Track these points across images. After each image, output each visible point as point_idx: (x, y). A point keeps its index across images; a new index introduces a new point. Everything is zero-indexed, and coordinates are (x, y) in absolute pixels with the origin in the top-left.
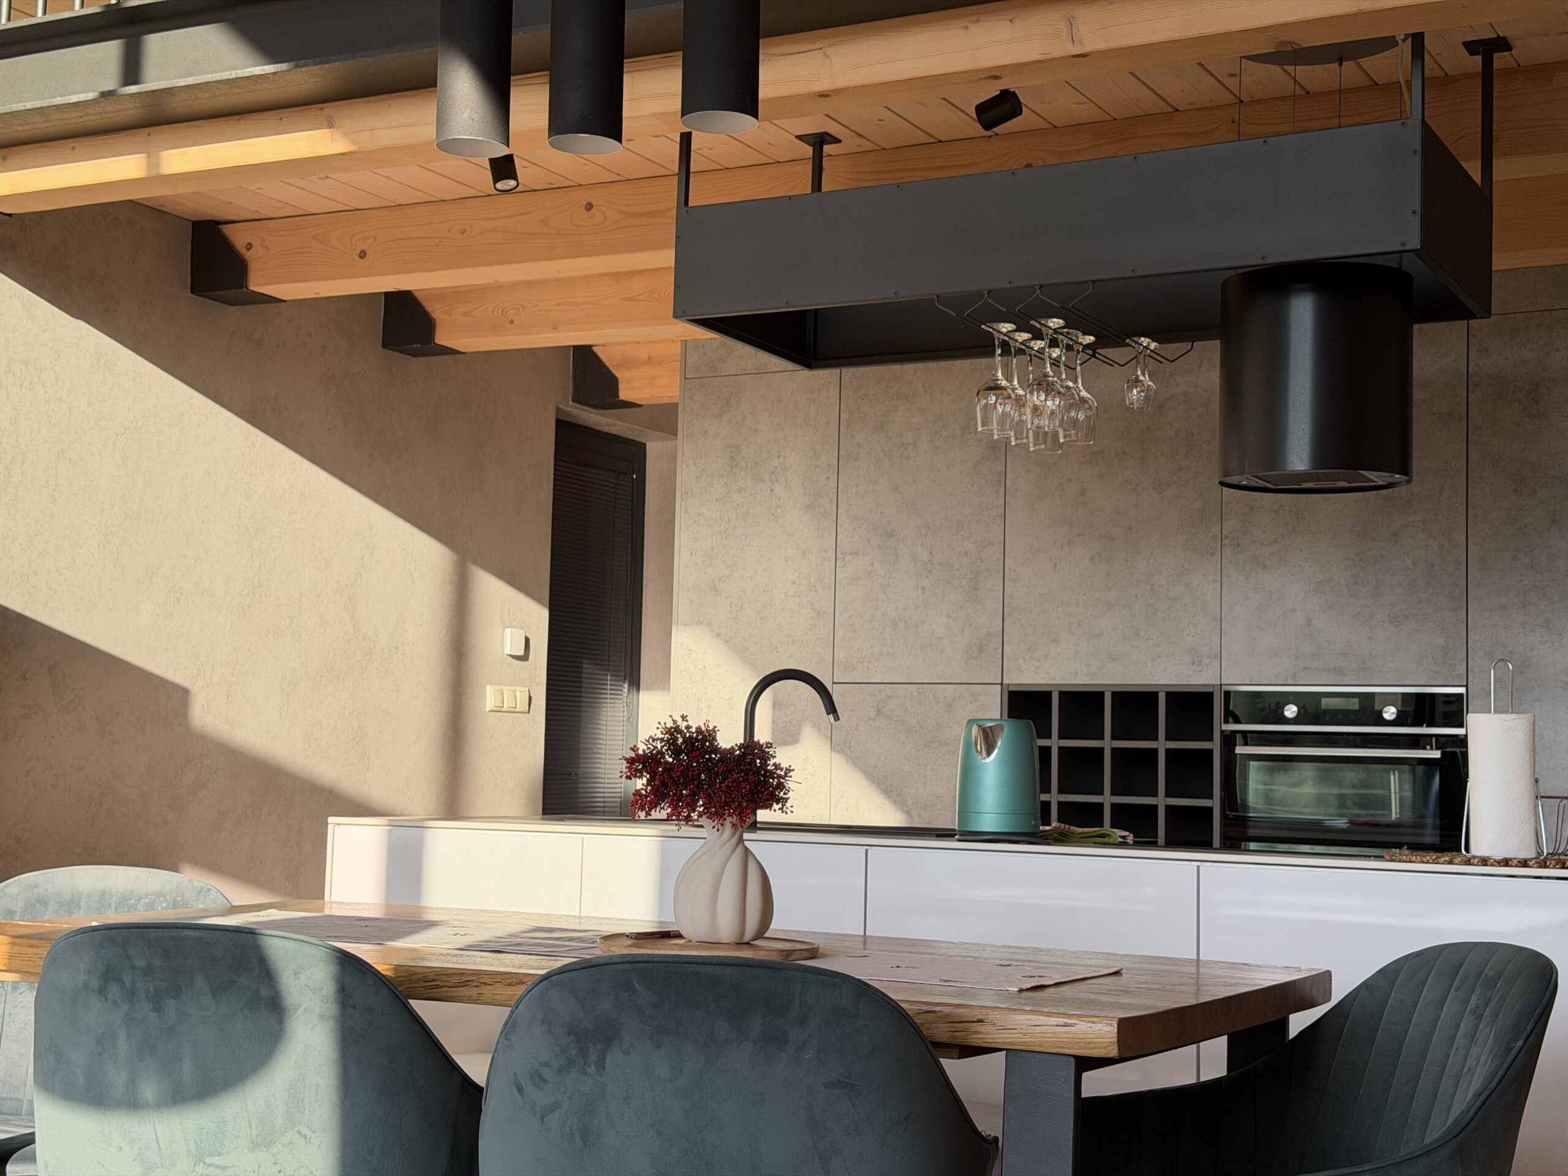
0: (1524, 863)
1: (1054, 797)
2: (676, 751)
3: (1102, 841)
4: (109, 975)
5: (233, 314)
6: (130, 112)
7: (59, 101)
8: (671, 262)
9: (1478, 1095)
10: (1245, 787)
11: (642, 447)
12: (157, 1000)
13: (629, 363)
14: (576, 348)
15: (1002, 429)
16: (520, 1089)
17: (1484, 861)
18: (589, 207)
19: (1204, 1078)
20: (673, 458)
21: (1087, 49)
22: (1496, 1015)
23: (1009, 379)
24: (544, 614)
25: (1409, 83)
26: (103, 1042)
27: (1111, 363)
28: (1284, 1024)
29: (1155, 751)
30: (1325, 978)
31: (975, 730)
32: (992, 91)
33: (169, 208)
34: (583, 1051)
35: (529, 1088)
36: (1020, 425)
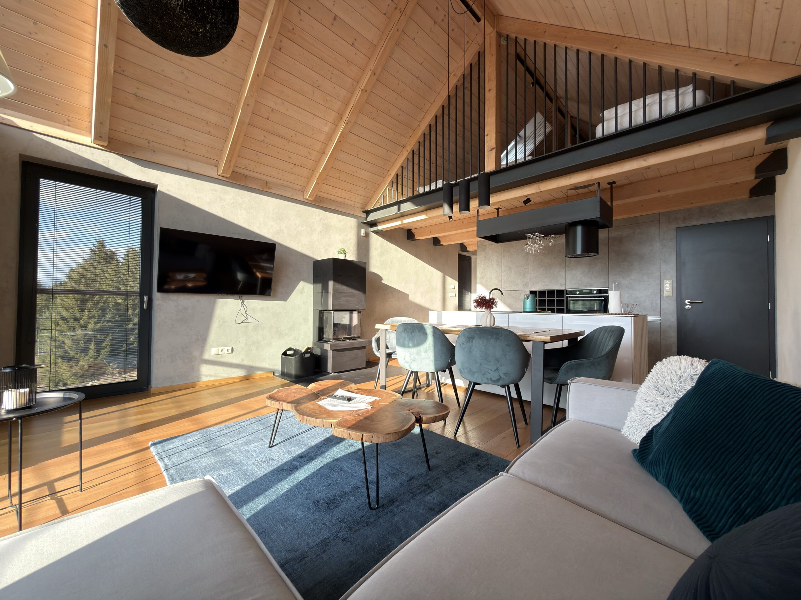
0: (619, 314)
1: (538, 307)
2: (480, 299)
3: (546, 312)
4: (405, 330)
5: (413, 242)
6: (399, 215)
7: (390, 215)
8: (476, 229)
9: (610, 348)
10: (570, 306)
11: (471, 257)
12: (411, 333)
13: (469, 245)
14: (461, 243)
15: (529, 250)
16: (461, 345)
17: (612, 314)
18: (463, 222)
19: (564, 347)
20: (476, 259)
21: (542, 190)
22: (614, 336)
23: (530, 242)
24: (457, 283)
25: (597, 190)
26: (405, 338)
27: (546, 239)
28: (577, 338)
29: (555, 300)
30: (584, 332)
31: (525, 296)
32: (526, 199)
33: (404, 228)
34: (469, 340)
35: (462, 345)
36: (531, 250)
